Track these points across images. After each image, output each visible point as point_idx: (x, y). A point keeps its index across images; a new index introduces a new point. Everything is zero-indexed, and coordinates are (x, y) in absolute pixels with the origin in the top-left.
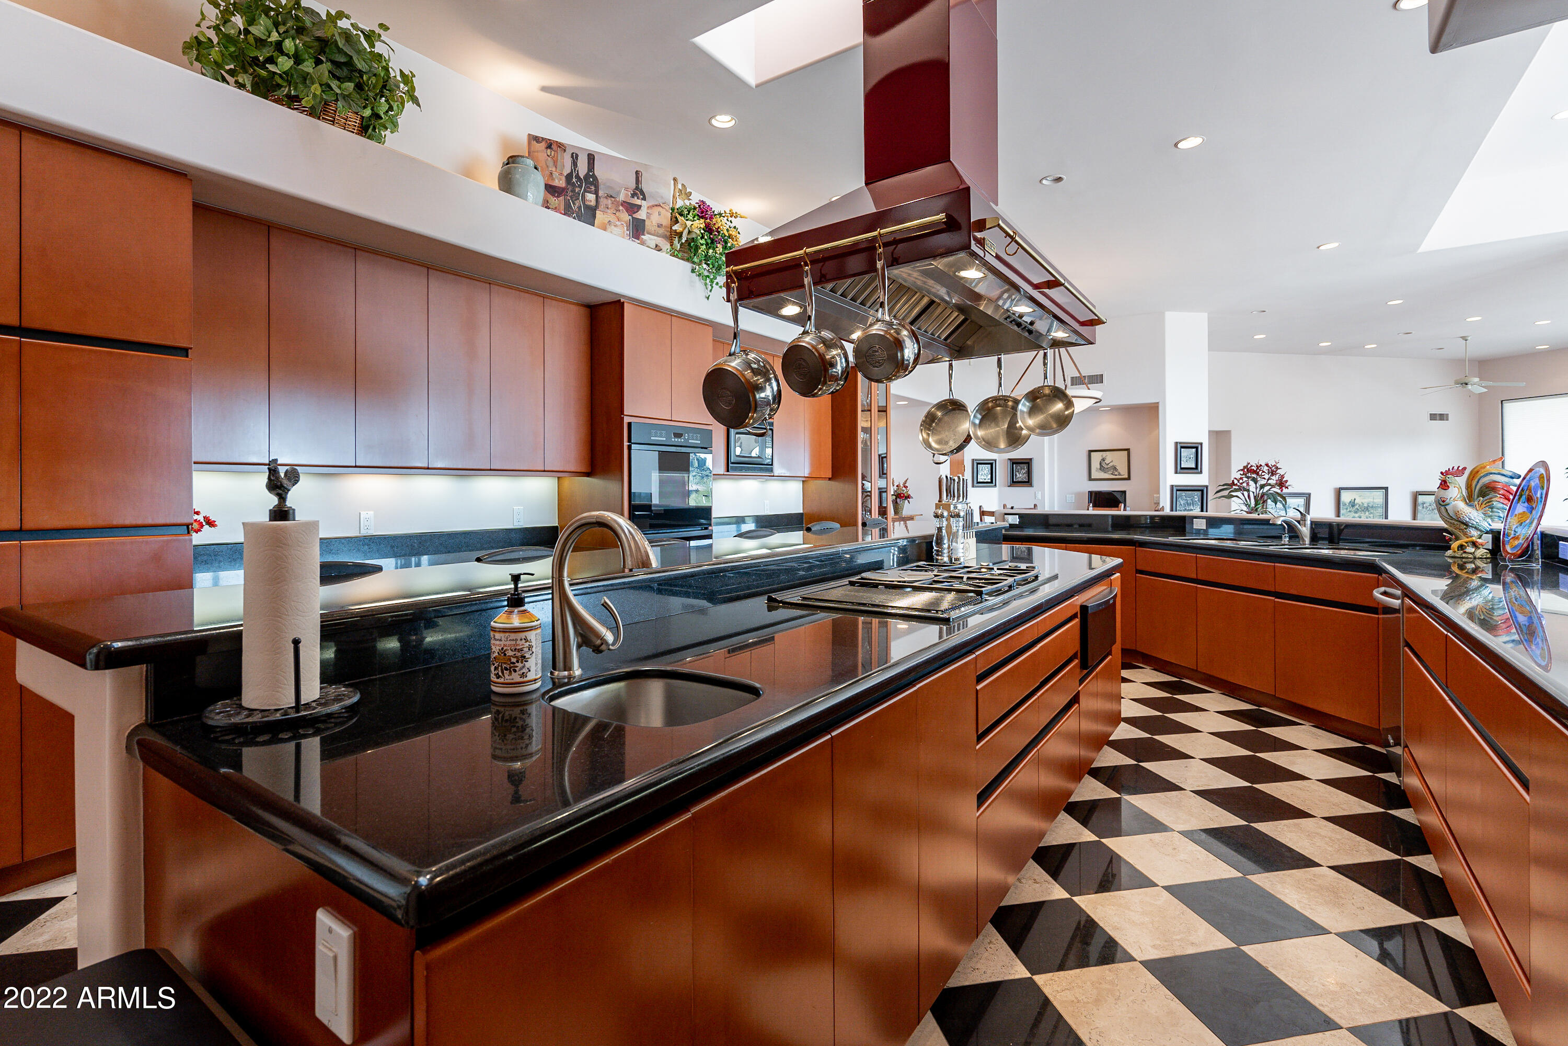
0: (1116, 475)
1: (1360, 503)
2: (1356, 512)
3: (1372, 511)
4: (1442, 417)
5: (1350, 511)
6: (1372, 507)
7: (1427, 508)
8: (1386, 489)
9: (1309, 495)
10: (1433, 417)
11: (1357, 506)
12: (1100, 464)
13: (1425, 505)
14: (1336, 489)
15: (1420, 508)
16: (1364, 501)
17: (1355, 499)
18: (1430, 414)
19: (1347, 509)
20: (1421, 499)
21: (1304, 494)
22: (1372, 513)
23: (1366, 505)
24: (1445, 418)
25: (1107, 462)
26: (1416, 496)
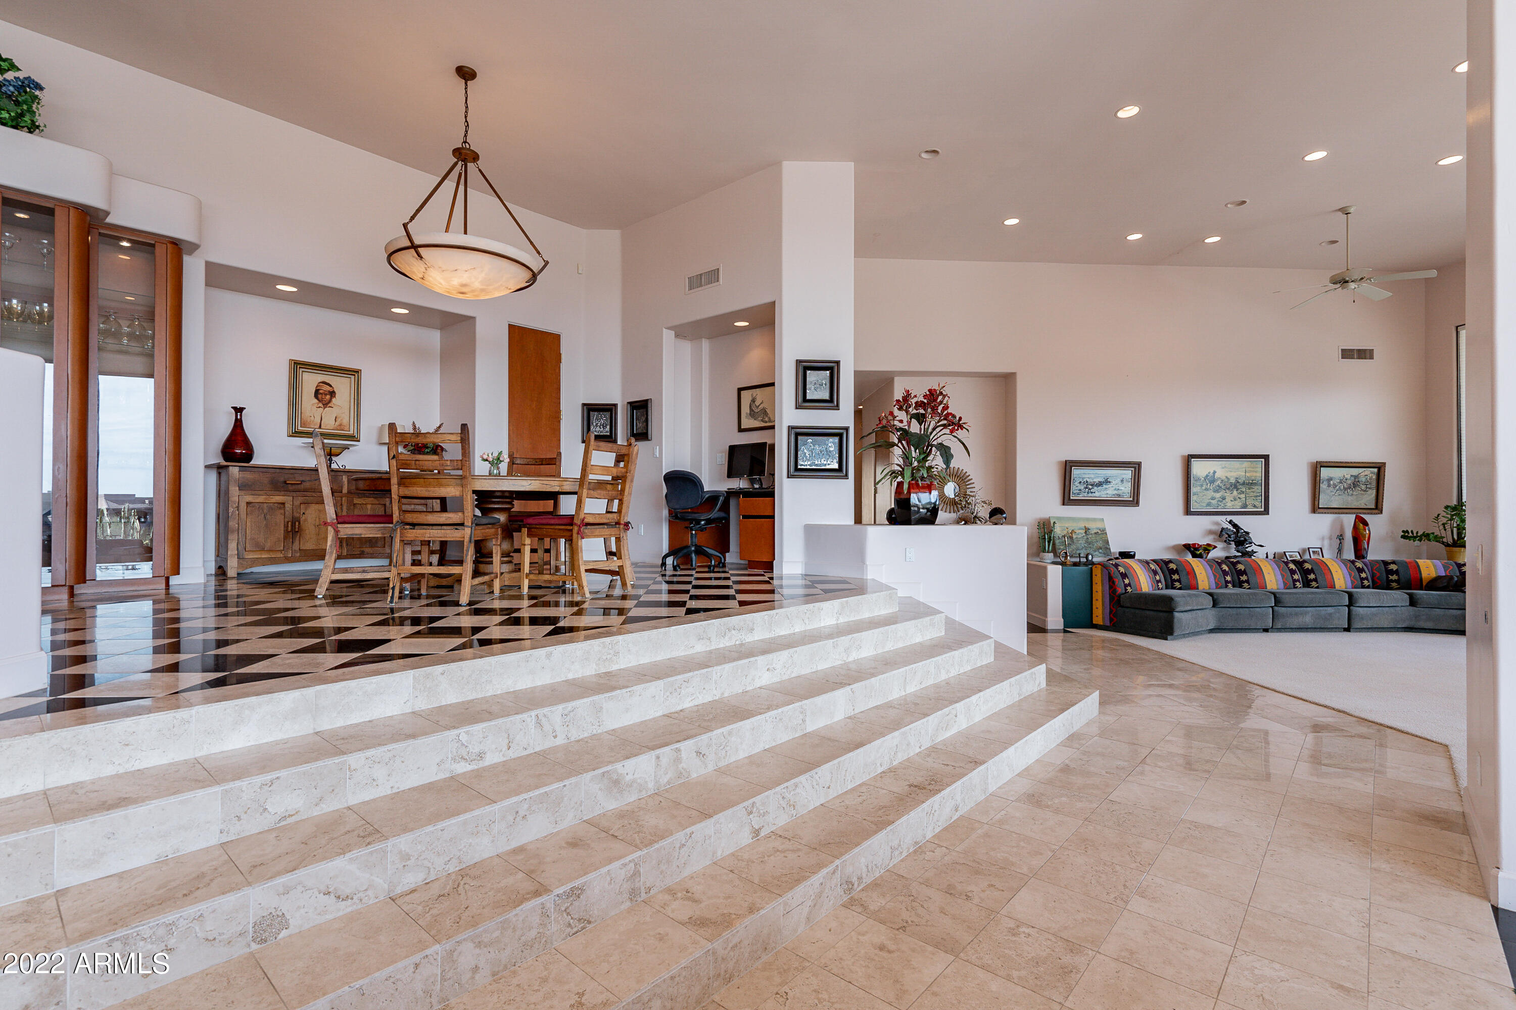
0: (766, 422)
1: (1224, 478)
2: (1216, 491)
3: (1244, 490)
4: (1364, 354)
5: (1207, 489)
6: (1244, 484)
7: (1335, 486)
8: (1266, 458)
9: (1139, 464)
10: (1347, 354)
11: (1219, 482)
12: (750, 406)
13: (1332, 482)
14: (1183, 457)
15: (1323, 486)
16: (1229, 475)
17: (1215, 472)
18: (1343, 350)
19: (1202, 486)
20: (1325, 473)
21: (1129, 463)
22: (1243, 492)
23: (1233, 480)
24: (1368, 356)
25: (757, 403)
26: (1317, 468)
